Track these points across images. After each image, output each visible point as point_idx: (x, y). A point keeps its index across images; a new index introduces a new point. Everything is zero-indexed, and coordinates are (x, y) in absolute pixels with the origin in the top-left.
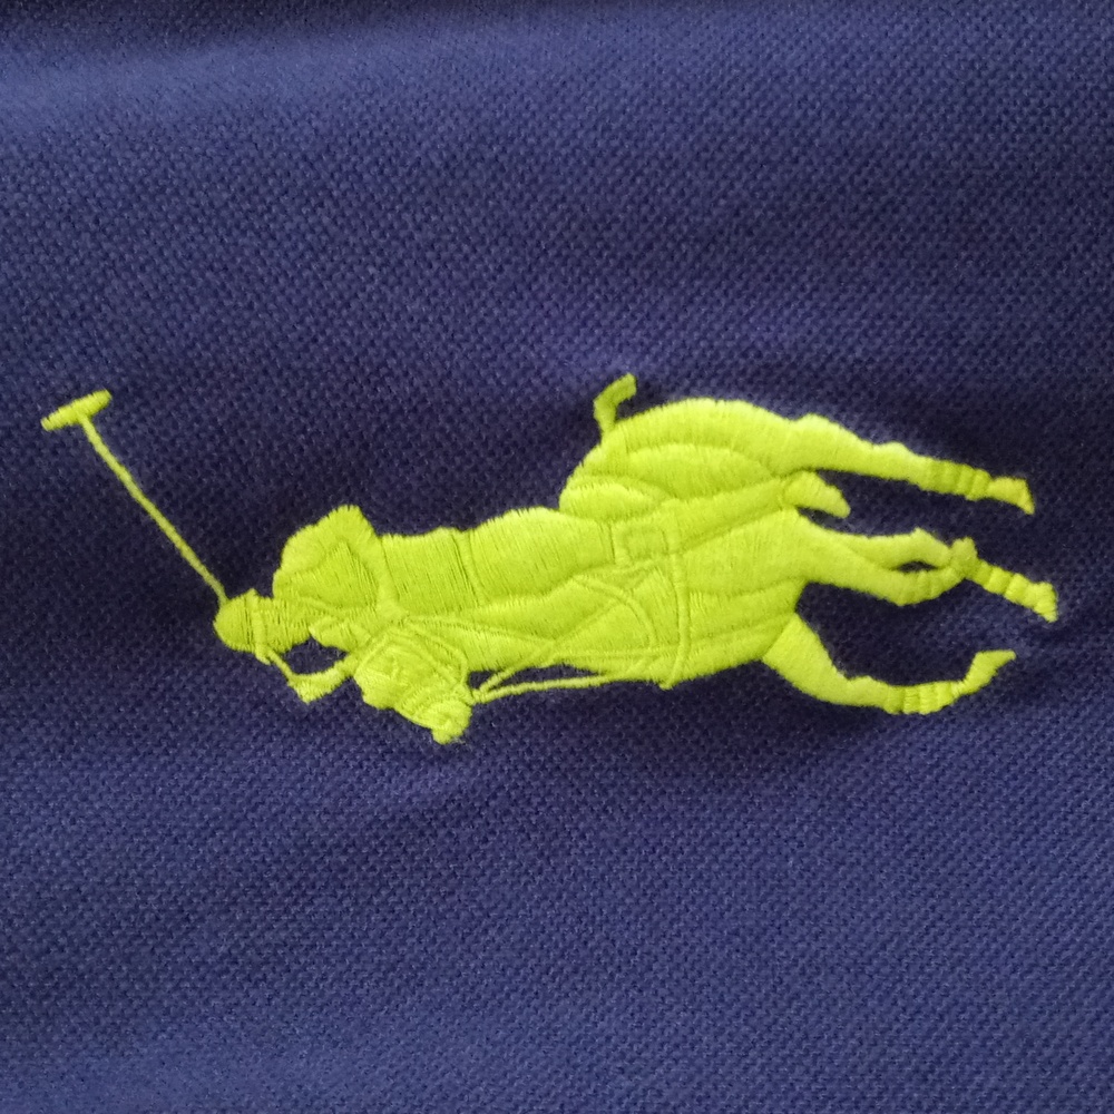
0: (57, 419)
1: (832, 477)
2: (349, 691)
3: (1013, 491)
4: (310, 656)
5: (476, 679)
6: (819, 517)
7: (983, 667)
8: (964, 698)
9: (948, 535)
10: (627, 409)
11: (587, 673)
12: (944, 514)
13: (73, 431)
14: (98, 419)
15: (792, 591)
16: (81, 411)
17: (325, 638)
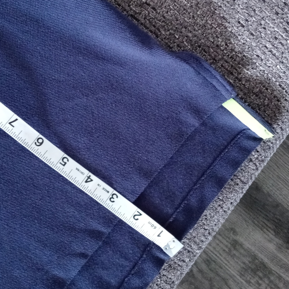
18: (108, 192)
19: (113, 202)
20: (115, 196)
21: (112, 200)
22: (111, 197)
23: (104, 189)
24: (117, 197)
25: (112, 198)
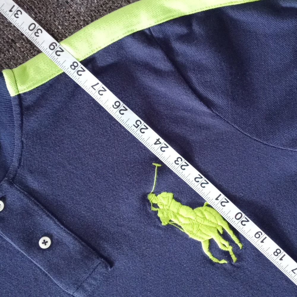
0: (154, 164)
1: (223, 229)
2: (157, 212)
3: (240, 245)
4: (155, 206)
5: (170, 221)
6: (219, 232)
7: (223, 261)
8: (218, 263)
9: (230, 245)
11: (182, 229)
12: (231, 242)
14: (158, 167)
15: (210, 238)
17: (158, 205)
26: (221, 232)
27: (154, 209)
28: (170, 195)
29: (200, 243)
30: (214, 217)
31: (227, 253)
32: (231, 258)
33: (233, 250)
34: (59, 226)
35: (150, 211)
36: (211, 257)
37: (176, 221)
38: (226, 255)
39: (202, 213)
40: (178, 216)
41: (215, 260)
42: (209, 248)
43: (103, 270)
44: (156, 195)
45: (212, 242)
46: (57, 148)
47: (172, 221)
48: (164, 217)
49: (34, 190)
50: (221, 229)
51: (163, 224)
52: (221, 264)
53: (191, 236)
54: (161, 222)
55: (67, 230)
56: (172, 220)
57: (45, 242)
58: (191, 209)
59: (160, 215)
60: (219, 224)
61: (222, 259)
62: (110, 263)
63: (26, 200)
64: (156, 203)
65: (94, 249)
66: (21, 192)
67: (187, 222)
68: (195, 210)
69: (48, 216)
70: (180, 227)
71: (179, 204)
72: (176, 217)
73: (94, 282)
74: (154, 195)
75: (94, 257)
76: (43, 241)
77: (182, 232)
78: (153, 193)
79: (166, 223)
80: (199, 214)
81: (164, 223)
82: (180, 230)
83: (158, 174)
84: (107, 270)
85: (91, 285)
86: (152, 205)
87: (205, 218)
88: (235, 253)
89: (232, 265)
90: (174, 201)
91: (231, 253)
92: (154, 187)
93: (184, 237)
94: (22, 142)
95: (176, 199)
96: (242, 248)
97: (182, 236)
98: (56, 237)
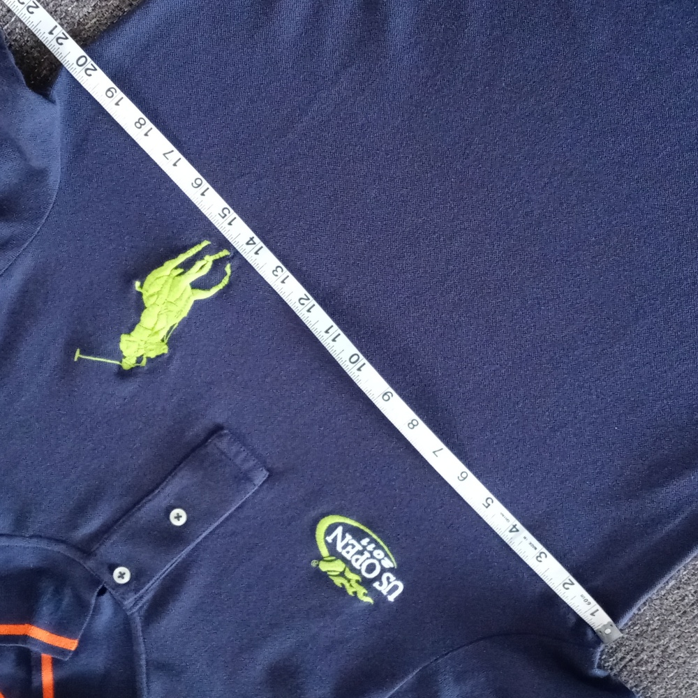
0: (76, 359)
1: (176, 268)
2: (149, 359)
3: (205, 243)
5: (163, 341)
6: (180, 275)
7: (228, 269)
8: (230, 277)
9: (202, 258)
10: (141, 286)
11: (174, 325)
12: (199, 256)
13: (79, 359)
15: (189, 287)
16: (78, 354)
18: (536, 549)
19: (541, 561)
20: (543, 555)
21: (539, 559)
22: (538, 555)
23: (530, 544)
24: (546, 556)
25: (540, 556)
26: (180, 271)
27: (144, 362)
28: (124, 338)
29: (197, 303)
30: (157, 280)
31: (215, 262)
32: (224, 257)
33: (211, 254)
34: (156, 495)
35: (146, 368)
36: (220, 286)
37: (164, 333)
38: (218, 264)
39: (152, 296)
40: (156, 330)
41: (225, 281)
42: (204, 290)
43: (226, 440)
44: (124, 357)
45: (196, 285)
46: (45, 490)
47: (163, 338)
48: (156, 348)
49: (103, 525)
50: (176, 270)
51: (166, 351)
52: (232, 272)
53: (185, 314)
54: (163, 354)
55: (162, 486)
56: (161, 338)
57: (178, 517)
58: (145, 311)
59: (153, 355)
60: (168, 272)
61: (224, 270)
62: (216, 430)
63: (115, 538)
64: (135, 359)
65: (193, 450)
66: (103, 544)
67: (163, 318)
68: (146, 305)
69: (139, 509)
70: (171, 328)
71: (137, 327)
72: (156, 333)
73: (242, 456)
74: (124, 360)
75: (203, 452)
76: (176, 520)
77: (178, 326)
78: (121, 362)
79: (166, 347)
80: (152, 300)
81: (164, 349)
82: (176, 329)
83: (89, 354)
84: (225, 434)
85: (245, 460)
86: (138, 365)
87: (158, 293)
88: (217, 251)
89: (233, 257)
90: (132, 333)
91: (217, 256)
92: (109, 361)
93: (186, 323)
94: (31, 537)
95: (130, 330)
96: (210, 240)
97: (185, 326)
98: (172, 502)
